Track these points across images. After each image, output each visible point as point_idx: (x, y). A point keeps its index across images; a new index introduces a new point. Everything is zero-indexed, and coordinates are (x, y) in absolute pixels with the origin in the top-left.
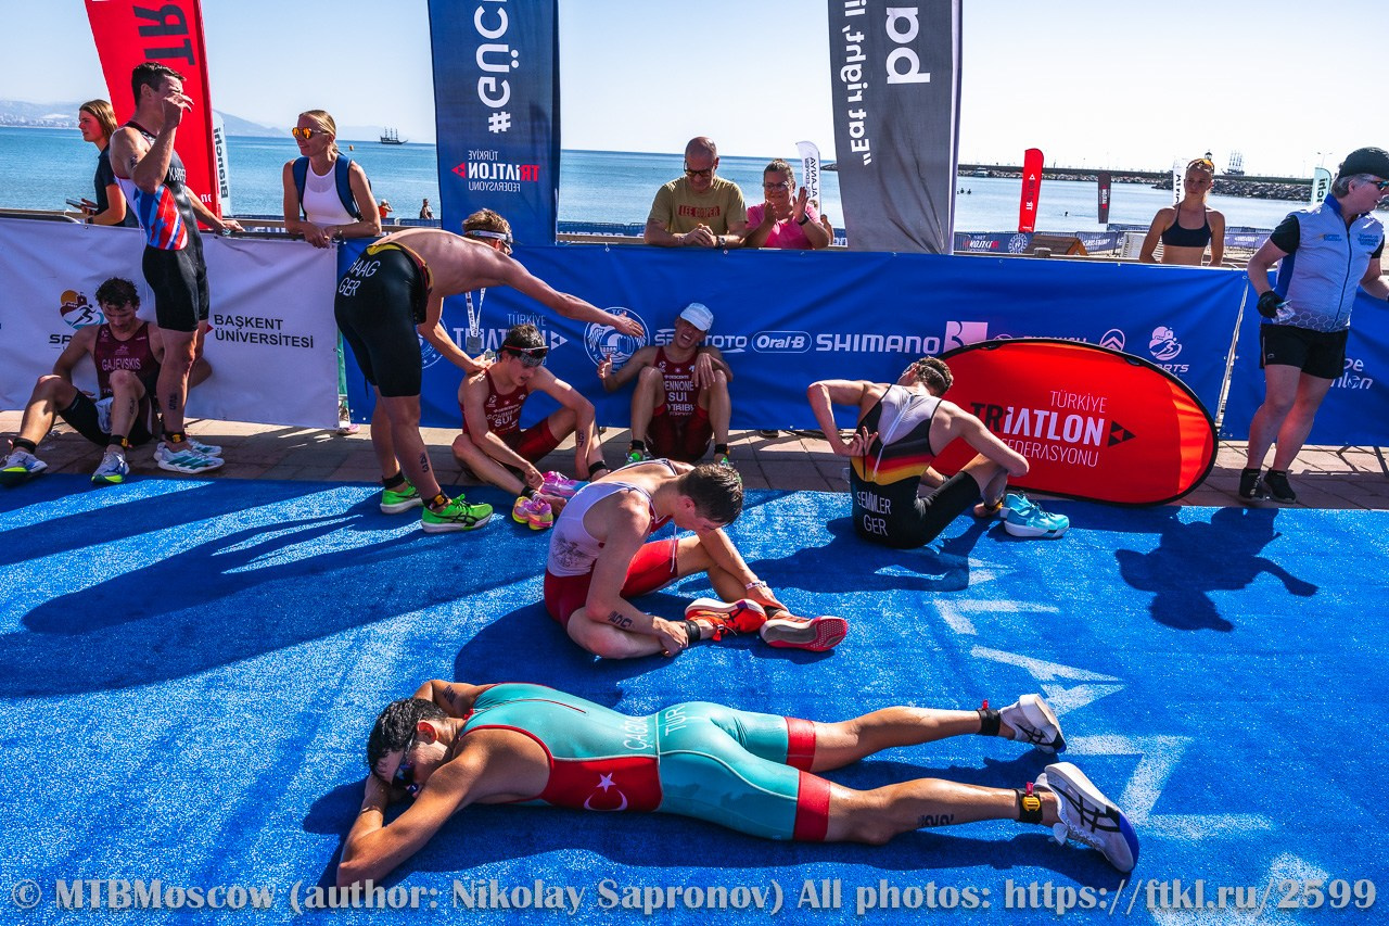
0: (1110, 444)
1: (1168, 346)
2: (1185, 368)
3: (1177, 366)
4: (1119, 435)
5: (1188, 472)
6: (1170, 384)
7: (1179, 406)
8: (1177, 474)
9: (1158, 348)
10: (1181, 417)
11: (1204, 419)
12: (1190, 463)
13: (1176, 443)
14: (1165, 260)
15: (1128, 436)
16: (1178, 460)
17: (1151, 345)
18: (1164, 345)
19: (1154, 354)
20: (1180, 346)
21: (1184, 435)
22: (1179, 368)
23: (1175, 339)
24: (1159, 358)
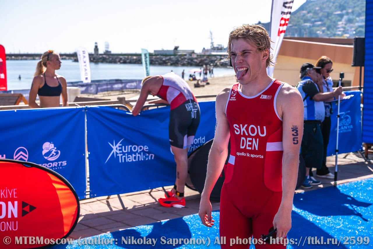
0: (23, 215)
1: (53, 153)
2: (65, 163)
3: (60, 163)
4: (27, 209)
5: (67, 222)
6: (50, 175)
7: (57, 186)
8: (62, 225)
9: (47, 154)
10: (58, 192)
11: (70, 191)
12: (67, 216)
13: (58, 207)
14: (42, 105)
15: (32, 208)
16: (61, 217)
17: (44, 152)
18: (50, 152)
19: (46, 158)
20: (59, 152)
21: (62, 202)
22: (62, 164)
23: (55, 148)
24: (50, 159)
